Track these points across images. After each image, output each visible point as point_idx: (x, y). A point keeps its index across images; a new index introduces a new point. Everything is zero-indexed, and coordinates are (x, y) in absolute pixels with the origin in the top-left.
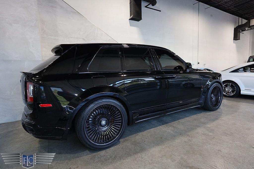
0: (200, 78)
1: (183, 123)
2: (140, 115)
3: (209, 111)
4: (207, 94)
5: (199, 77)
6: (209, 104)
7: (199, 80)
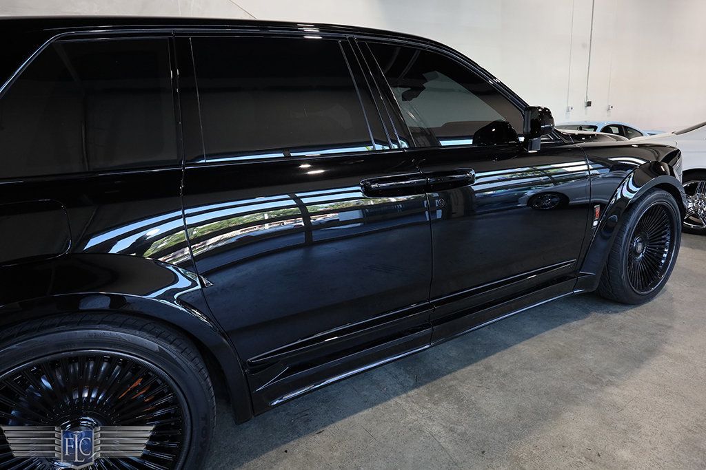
0: (587, 173)
1: (505, 375)
2: (293, 370)
3: (617, 307)
4: (617, 241)
5: (585, 168)
6: (621, 280)
7: (586, 177)
